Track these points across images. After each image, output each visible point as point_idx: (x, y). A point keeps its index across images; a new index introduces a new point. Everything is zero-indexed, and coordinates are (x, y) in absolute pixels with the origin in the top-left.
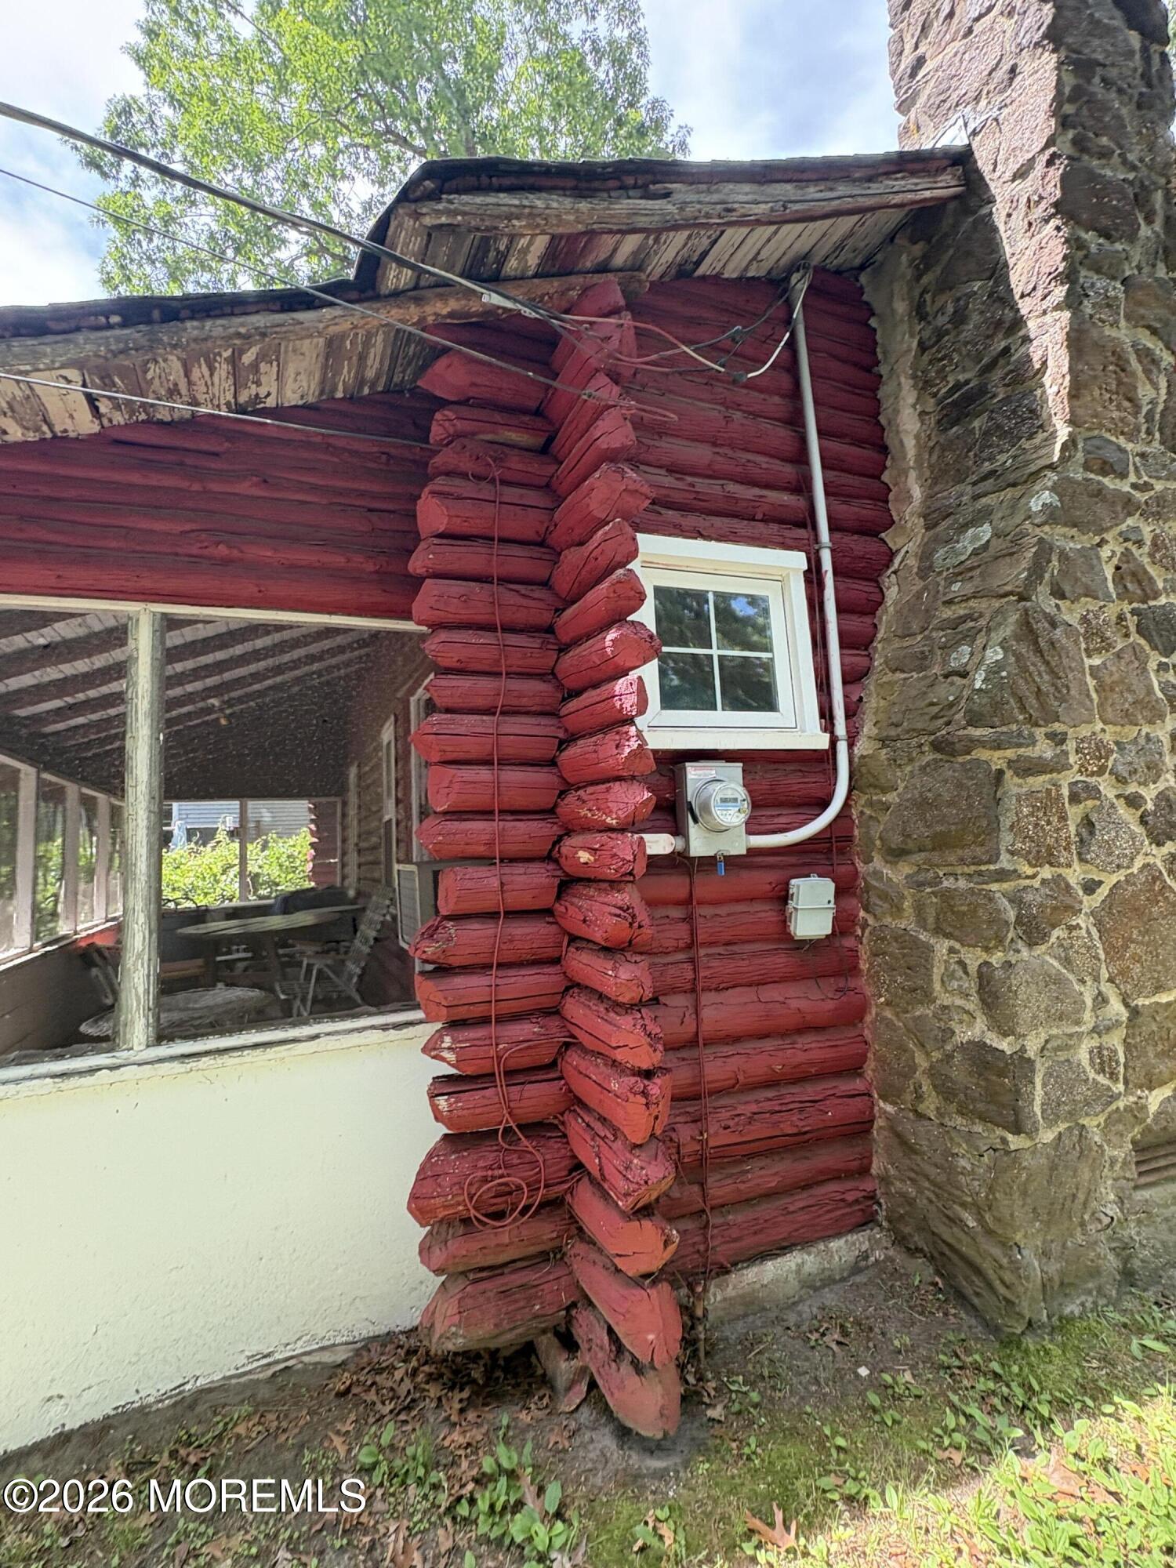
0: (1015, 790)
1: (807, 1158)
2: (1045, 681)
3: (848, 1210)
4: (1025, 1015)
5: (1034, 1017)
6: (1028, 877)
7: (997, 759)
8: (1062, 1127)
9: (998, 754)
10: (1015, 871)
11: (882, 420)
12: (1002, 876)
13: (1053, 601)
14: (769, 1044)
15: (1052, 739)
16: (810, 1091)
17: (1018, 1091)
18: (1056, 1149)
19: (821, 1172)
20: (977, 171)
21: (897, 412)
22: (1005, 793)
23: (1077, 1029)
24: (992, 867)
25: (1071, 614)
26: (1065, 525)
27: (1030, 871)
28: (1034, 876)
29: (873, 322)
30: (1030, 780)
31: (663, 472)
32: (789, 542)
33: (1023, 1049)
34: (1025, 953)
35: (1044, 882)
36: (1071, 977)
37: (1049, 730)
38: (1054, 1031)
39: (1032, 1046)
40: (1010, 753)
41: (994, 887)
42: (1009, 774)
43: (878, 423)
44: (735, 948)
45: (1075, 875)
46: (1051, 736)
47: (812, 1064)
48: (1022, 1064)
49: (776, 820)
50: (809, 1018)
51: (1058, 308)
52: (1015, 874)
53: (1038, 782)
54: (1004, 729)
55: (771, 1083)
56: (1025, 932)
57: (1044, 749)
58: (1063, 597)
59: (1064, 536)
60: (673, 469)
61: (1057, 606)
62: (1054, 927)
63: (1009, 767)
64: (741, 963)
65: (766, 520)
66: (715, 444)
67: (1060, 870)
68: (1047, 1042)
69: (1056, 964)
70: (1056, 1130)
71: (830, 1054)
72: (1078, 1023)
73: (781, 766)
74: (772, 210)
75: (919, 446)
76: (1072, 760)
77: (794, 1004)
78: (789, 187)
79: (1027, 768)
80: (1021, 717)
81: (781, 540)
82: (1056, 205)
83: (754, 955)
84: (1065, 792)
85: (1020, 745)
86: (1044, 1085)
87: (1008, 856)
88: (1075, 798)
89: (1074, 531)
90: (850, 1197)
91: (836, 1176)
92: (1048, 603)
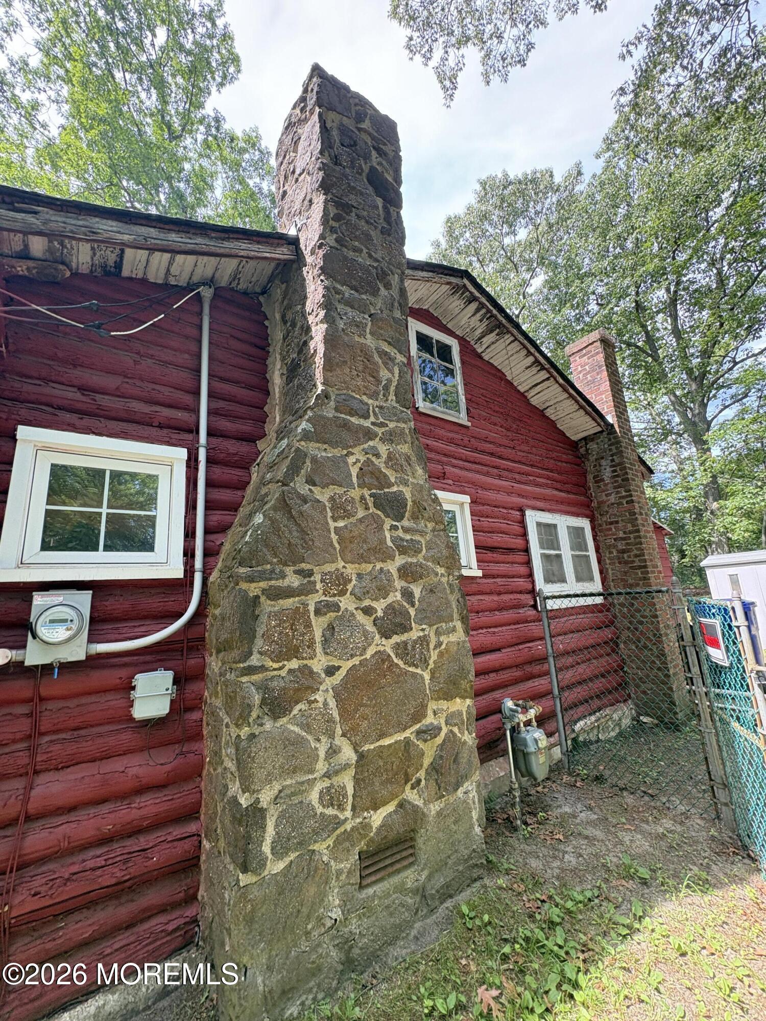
0: (269, 609)
1: (132, 901)
2: (294, 536)
3: (169, 938)
4: (261, 774)
5: (269, 774)
6: (275, 669)
7: (254, 589)
8: (293, 856)
9: (253, 585)
10: (263, 666)
11: (267, 376)
12: (251, 670)
13: (307, 487)
14: (105, 808)
15: (300, 575)
16: (143, 841)
17: (249, 837)
18: (285, 876)
19: (144, 910)
20: (300, 249)
21: (273, 372)
22: (261, 611)
23: (311, 777)
24: (242, 665)
25: (323, 495)
26: (318, 442)
27: (276, 665)
28: (280, 668)
29: (266, 323)
30: (281, 602)
31: (75, 390)
32: (174, 441)
33: (258, 801)
34: (268, 725)
35: (290, 671)
36: (309, 737)
37: (297, 568)
38: (288, 782)
39: (266, 797)
40: (263, 584)
41: (244, 679)
42: (263, 599)
43: (266, 378)
44: (82, 732)
45: (318, 664)
46: (299, 572)
47: (144, 818)
48: (257, 813)
49: (136, 630)
50: (144, 781)
51: (322, 322)
52: (263, 669)
53: (289, 603)
54: (259, 568)
55: (105, 840)
56: (270, 710)
57: (293, 580)
58: (314, 485)
59: (319, 449)
60: (82, 389)
61: (310, 490)
62: (297, 703)
63: (263, 594)
64: (84, 744)
65: (160, 426)
66: (125, 377)
67: (305, 662)
68: (280, 791)
69: (296, 729)
70: (287, 860)
71: (164, 807)
72: (311, 771)
73: (146, 590)
74: (135, 239)
75: (280, 392)
76: (318, 587)
77: (132, 771)
78: (152, 230)
79: (276, 594)
80: (275, 560)
81: (168, 439)
82: (321, 268)
83: (100, 735)
84: (312, 608)
85: (270, 579)
86: (277, 826)
87: (258, 656)
88: (318, 612)
89: (325, 446)
90: (170, 927)
91: (163, 909)
92: (303, 489)
